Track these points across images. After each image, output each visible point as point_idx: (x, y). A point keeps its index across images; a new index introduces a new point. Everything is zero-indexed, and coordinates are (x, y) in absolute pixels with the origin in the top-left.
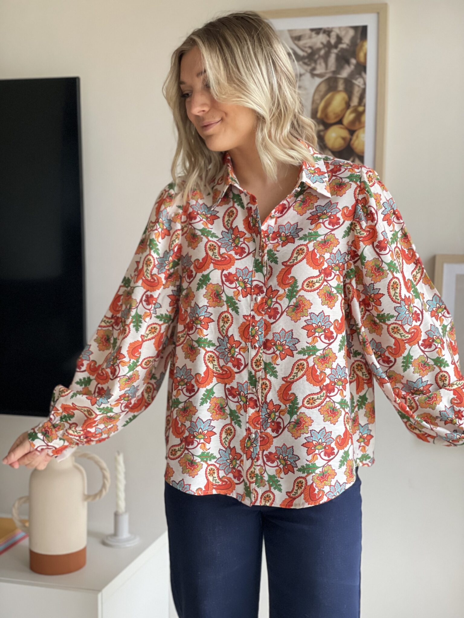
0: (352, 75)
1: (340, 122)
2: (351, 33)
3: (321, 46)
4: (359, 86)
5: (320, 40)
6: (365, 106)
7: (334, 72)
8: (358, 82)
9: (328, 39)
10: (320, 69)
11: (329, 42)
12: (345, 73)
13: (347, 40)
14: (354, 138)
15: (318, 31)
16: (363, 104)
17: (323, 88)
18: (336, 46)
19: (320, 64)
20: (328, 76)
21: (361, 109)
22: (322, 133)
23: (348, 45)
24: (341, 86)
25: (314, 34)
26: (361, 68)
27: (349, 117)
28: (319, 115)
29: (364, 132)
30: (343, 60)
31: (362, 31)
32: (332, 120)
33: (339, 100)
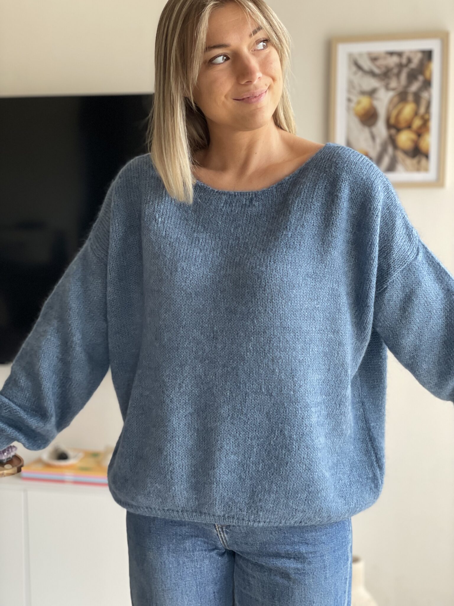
0: (421, 89)
1: (409, 127)
2: (419, 56)
3: (394, 66)
4: (425, 99)
5: (393, 61)
6: (430, 114)
7: (405, 87)
8: (425, 95)
9: (400, 60)
10: (393, 84)
11: (401, 62)
12: (414, 87)
13: (416, 61)
14: (421, 140)
15: (391, 54)
16: (428, 113)
17: (396, 100)
18: (406, 65)
19: (393, 80)
20: (400, 89)
21: (426, 117)
22: (393, 136)
23: (416, 65)
24: (410, 98)
25: (388, 56)
26: (427, 84)
27: (417, 123)
28: (392, 121)
29: (429, 136)
30: (412, 76)
31: (428, 55)
32: (403, 124)
33: (409, 109)
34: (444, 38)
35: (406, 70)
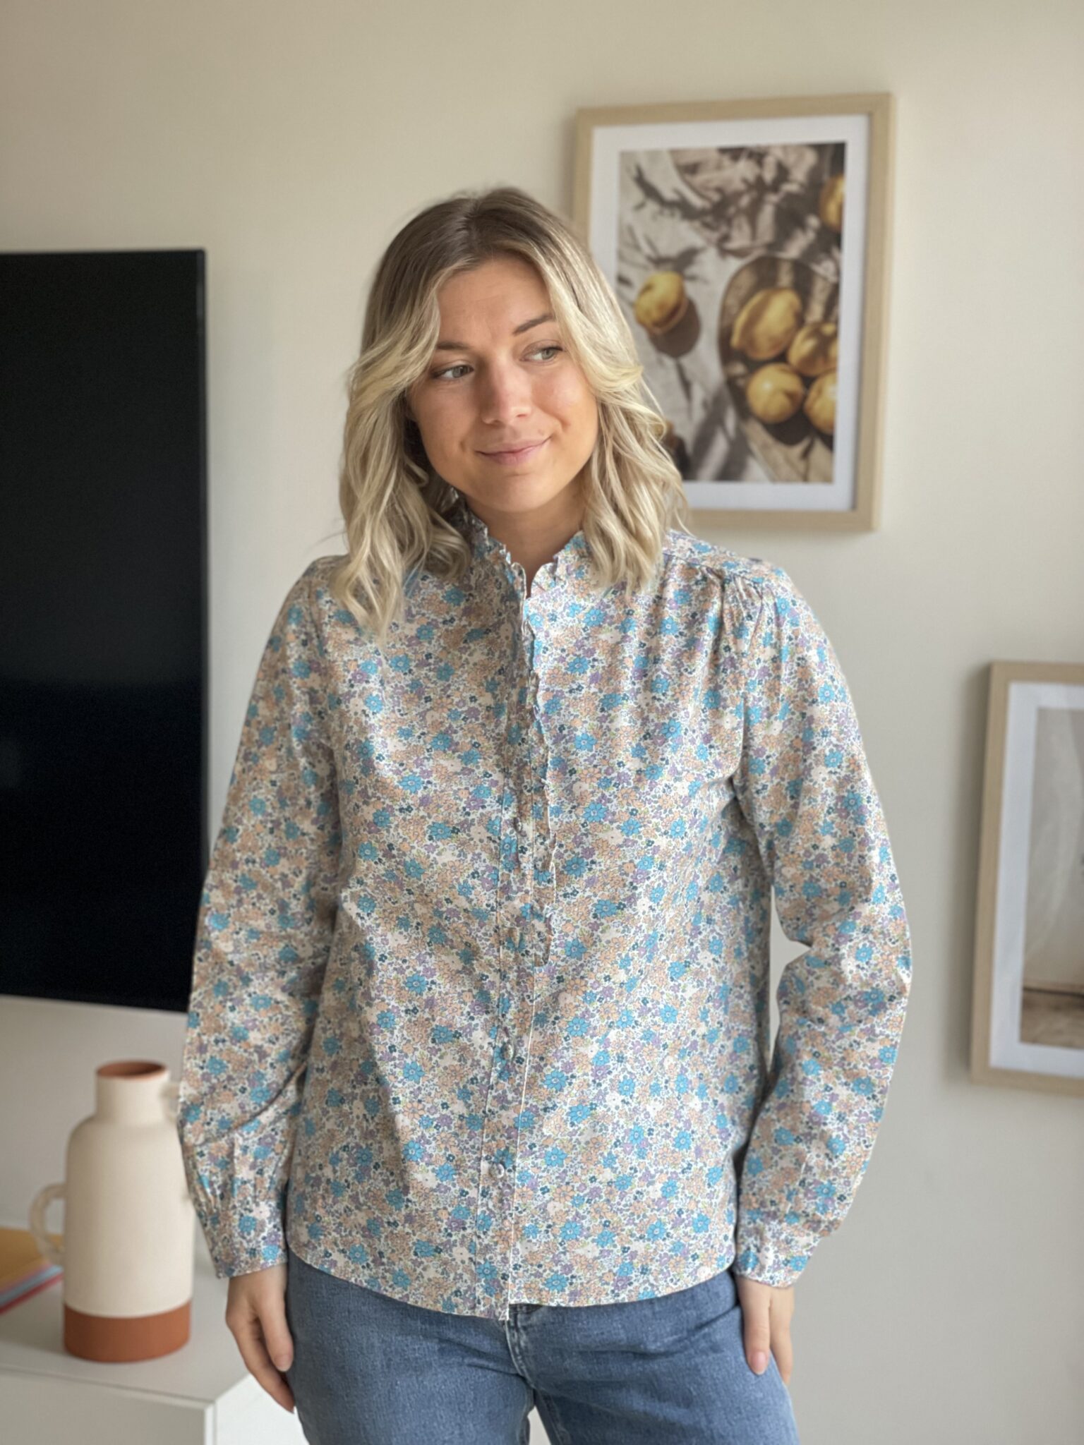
0: (812, 254)
1: (781, 357)
2: (810, 158)
3: (742, 187)
4: (825, 279)
5: (741, 172)
6: (837, 322)
7: (771, 246)
8: (824, 269)
9: (757, 170)
10: (740, 239)
11: (760, 180)
12: (794, 249)
13: (799, 175)
14: (813, 393)
15: (735, 153)
16: (833, 318)
17: (747, 281)
18: (775, 187)
19: (740, 228)
20: (757, 253)
21: (828, 329)
22: (741, 382)
23: (802, 185)
24: (785, 278)
25: (726, 161)
26: (831, 239)
27: (802, 347)
28: (735, 340)
29: (835, 381)
30: (789, 220)
31: (833, 156)
32: (765, 351)
33: (779, 309)
34: (877, 110)
35: (773, 198)
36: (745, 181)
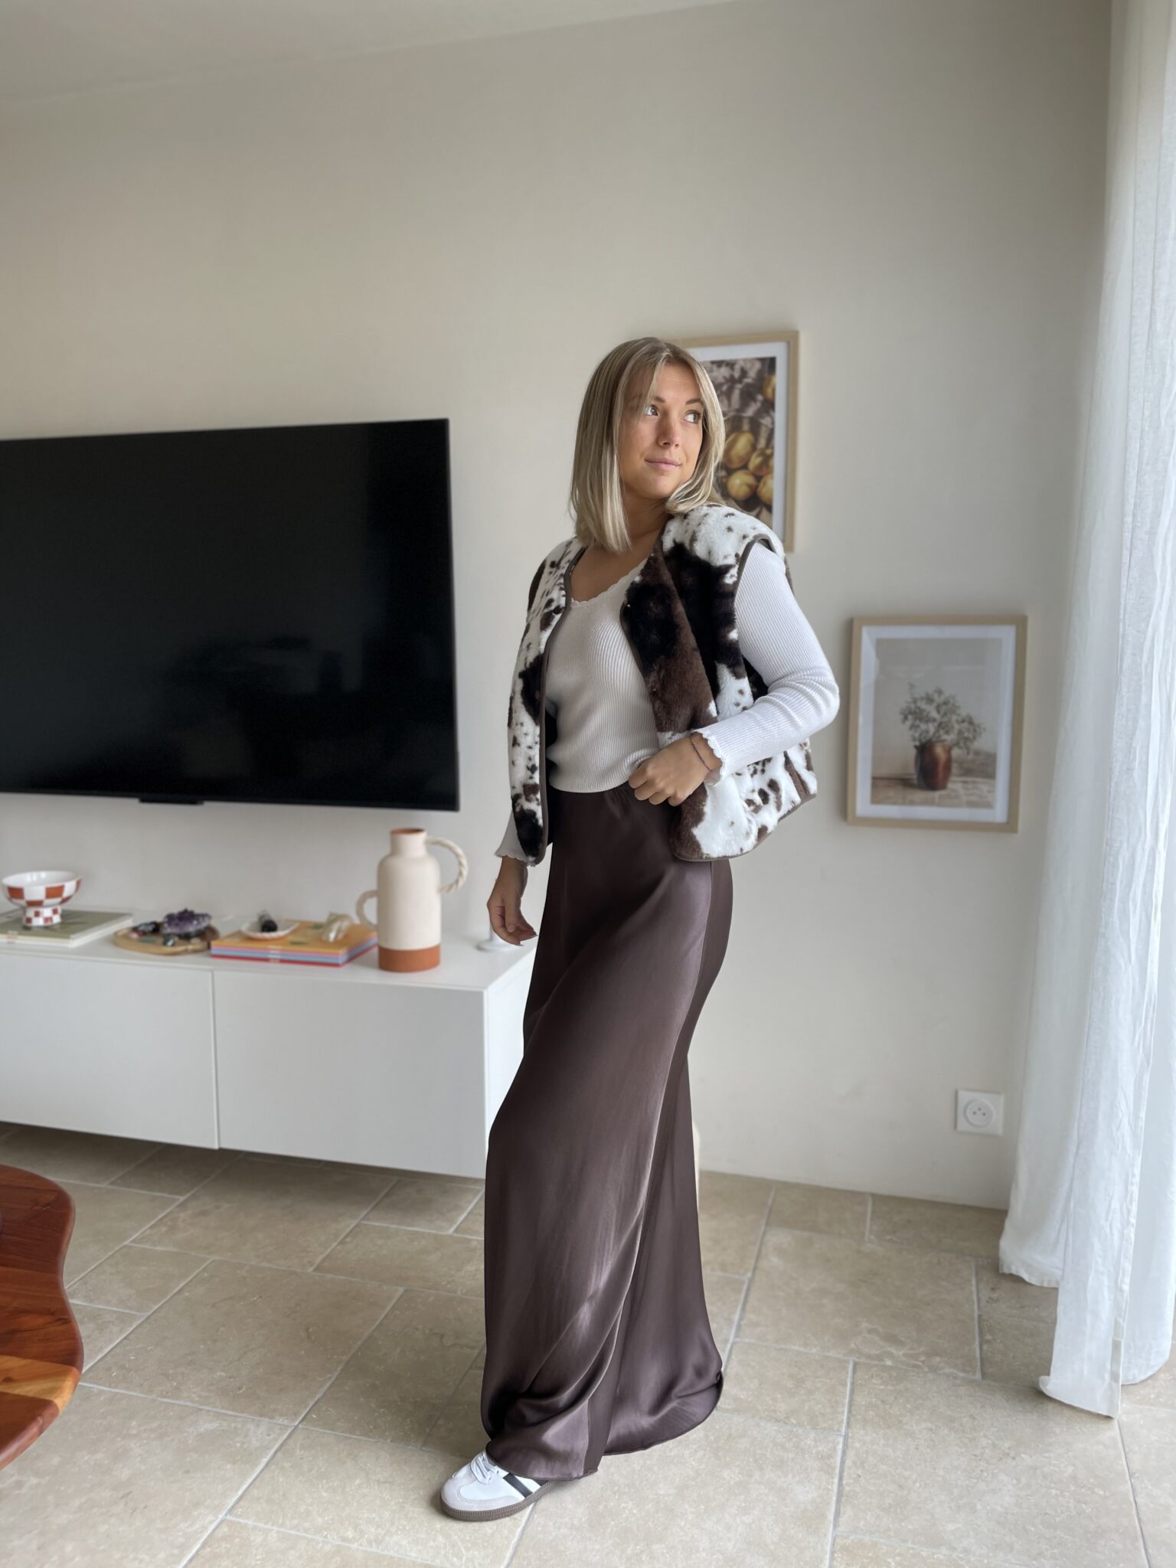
0: (760, 413)
1: (745, 467)
2: (758, 366)
3: (722, 380)
4: (766, 426)
5: (723, 372)
6: (773, 448)
7: (739, 411)
8: (766, 421)
9: (731, 372)
11: (732, 376)
12: (750, 412)
13: (752, 374)
14: (761, 485)
15: (719, 364)
16: (771, 446)
18: (740, 381)
20: (731, 414)
21: (768, 452)
22: (724, 480)
23: (754, 379)
24: (746, 426)
25: (715, 367)
26: (769, 405)
27: (755, 461)
29: (772, 478)
30: (748, 396)
31: (770, 364)
32: (736, 465)
33: (743, 442)
34: (791, 340)
35: (739, 386)
36: (725, 378)
